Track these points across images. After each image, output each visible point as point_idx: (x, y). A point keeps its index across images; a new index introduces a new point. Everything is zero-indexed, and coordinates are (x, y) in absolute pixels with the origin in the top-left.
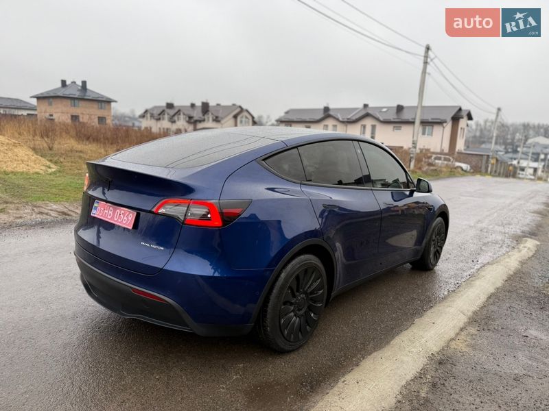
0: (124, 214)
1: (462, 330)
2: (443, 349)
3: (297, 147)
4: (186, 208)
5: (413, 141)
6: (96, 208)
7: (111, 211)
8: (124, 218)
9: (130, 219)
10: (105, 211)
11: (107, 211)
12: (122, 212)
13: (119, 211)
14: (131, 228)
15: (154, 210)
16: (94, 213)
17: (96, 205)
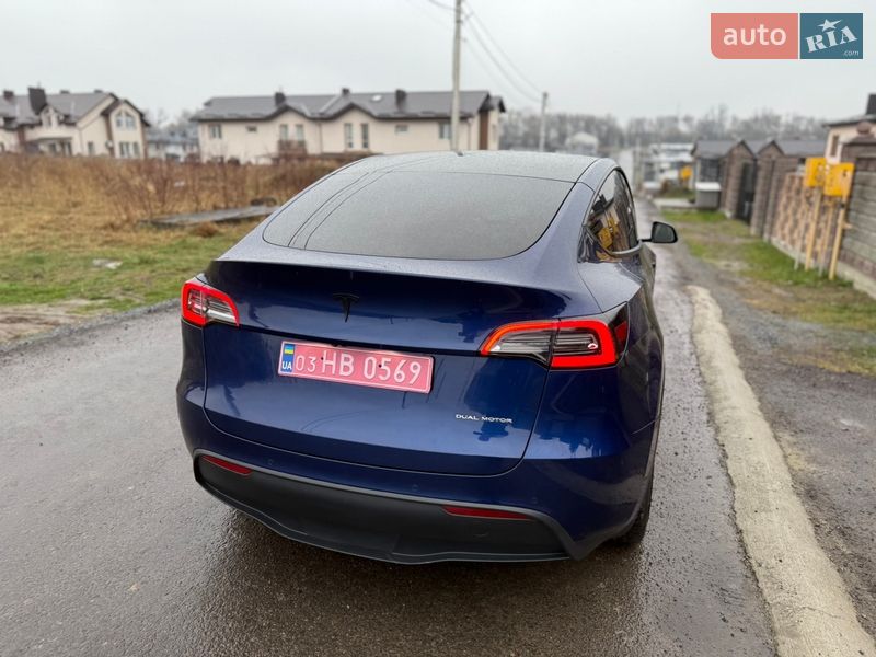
0: (391, 365)
6: (289, 358)
7: (347, 360)
8: (393, 372)
9: (417, 372)
10: (325, 362)
11: (333, 363)
12: (384, 360)
13: (372, 358)
14: (426, 390)
15: (481, 350)
16: (284, 368)
17: (289, 351)
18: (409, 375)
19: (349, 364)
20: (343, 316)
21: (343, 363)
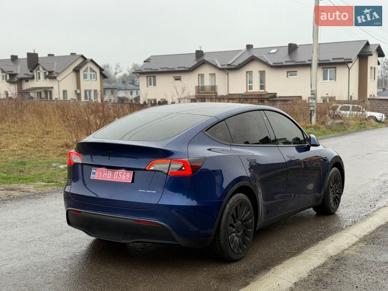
0: (122, 174)
1: (353, 245)
2: (339, 254)
3: (224, 120)
4: (168, 165)
5: (312, 91)
6: (94, 173)
7: (110, 173)
8: (122, 176)
9: (128, 176)
10: (104, 174)
11: (106, 174)
12: (120, 173)
13: (117, 172)
14: (130, 182)
15: (147, 168)
16: (93, 177)
17: (94, 171)
18: (126, 177)
19: (110, 174)
20: (108, 158)
21: (109, 174)
